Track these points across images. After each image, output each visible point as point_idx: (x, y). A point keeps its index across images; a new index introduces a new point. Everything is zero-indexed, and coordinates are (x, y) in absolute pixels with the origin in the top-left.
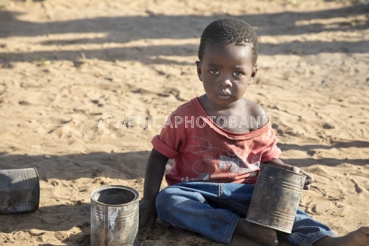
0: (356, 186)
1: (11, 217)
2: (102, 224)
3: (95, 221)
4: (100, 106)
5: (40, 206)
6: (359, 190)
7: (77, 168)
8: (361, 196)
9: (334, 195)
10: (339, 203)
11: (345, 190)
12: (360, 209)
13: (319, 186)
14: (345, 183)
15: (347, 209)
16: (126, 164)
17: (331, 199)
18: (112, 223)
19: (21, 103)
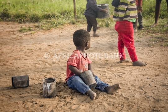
0: (115, 75)
1: (22, 88)
2: (46, 88)
3: (44, 87)
4: (47, 59)
5: (29, 85)
6: (116, 76)
7: (40, 75)
8: (116, 77)
9: (109, 78)
10: (110, 79)
11: (112, 76)
12: (116, 81)
13: (106, 76)
14: (112, 74)
15: (113, 81)
16: (53, 73)
17: (108, 79)
18: (49, 88)
19: (25, 60)
